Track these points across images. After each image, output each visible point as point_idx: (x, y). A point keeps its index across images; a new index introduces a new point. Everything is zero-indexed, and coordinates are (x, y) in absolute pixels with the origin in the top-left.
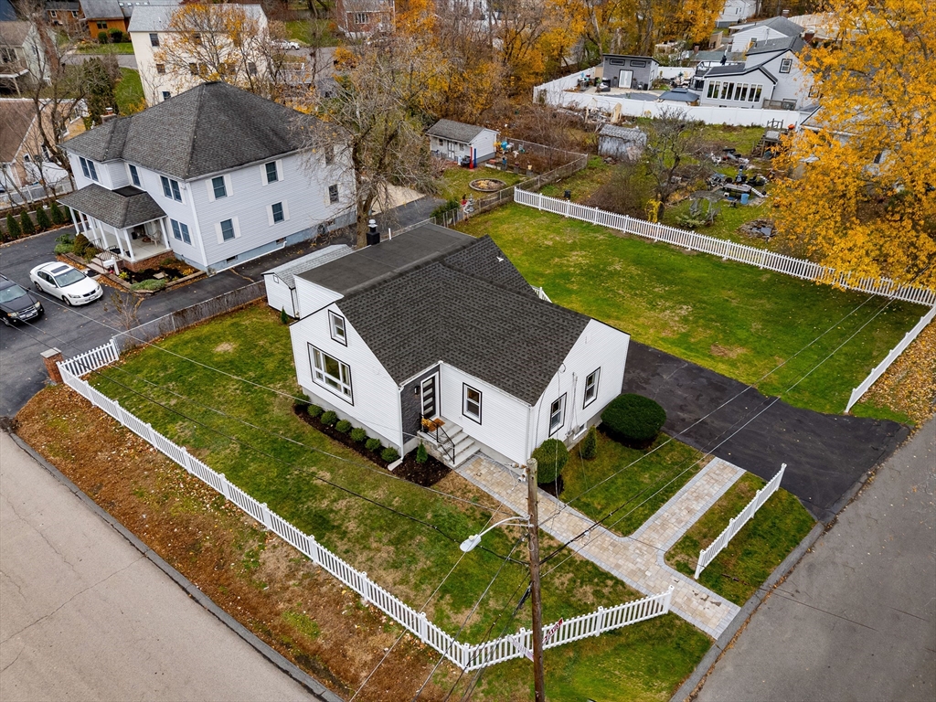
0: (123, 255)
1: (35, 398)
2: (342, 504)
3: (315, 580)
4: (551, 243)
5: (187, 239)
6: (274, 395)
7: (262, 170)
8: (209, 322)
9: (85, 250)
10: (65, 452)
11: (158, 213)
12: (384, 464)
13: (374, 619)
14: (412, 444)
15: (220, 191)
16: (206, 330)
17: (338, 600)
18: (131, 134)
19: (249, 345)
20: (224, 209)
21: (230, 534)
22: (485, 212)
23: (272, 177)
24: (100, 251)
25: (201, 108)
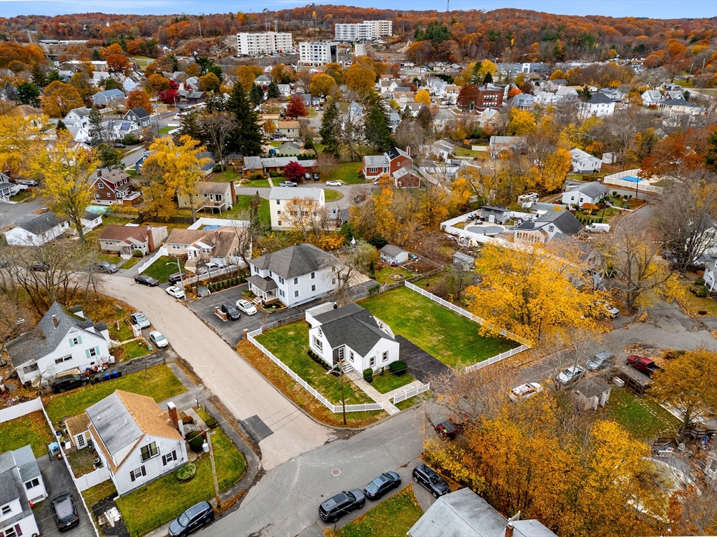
0: (263, 299)
1: (240, 342)
2: (315, 378)
3: (305, 392)
4: (410, 306)
5: (284, 296)
6: (303, 349)
7: (310, 275)
8: (287, 324)
9: (252, 295)
10: (249, 357)
11: (276, 287)
12: (328, 370)
13: (317, 401)
14: (336, 366)
15: (296, 282)
16: (286, 327)
17: (310, 397)
18: (271, 260)
19: (298, 333)
20: (296, 287)
21: (288, 381)
22: (391, 290)
23: (313, 277)
24: (256, 296)
25: (293, 254)
